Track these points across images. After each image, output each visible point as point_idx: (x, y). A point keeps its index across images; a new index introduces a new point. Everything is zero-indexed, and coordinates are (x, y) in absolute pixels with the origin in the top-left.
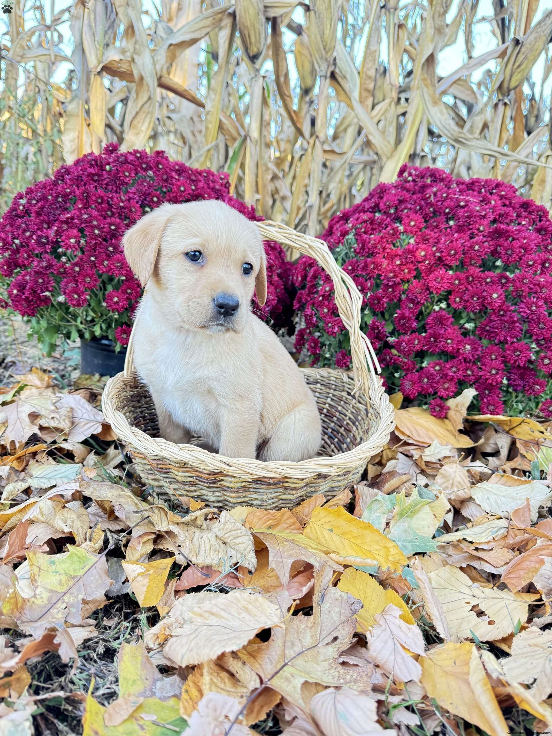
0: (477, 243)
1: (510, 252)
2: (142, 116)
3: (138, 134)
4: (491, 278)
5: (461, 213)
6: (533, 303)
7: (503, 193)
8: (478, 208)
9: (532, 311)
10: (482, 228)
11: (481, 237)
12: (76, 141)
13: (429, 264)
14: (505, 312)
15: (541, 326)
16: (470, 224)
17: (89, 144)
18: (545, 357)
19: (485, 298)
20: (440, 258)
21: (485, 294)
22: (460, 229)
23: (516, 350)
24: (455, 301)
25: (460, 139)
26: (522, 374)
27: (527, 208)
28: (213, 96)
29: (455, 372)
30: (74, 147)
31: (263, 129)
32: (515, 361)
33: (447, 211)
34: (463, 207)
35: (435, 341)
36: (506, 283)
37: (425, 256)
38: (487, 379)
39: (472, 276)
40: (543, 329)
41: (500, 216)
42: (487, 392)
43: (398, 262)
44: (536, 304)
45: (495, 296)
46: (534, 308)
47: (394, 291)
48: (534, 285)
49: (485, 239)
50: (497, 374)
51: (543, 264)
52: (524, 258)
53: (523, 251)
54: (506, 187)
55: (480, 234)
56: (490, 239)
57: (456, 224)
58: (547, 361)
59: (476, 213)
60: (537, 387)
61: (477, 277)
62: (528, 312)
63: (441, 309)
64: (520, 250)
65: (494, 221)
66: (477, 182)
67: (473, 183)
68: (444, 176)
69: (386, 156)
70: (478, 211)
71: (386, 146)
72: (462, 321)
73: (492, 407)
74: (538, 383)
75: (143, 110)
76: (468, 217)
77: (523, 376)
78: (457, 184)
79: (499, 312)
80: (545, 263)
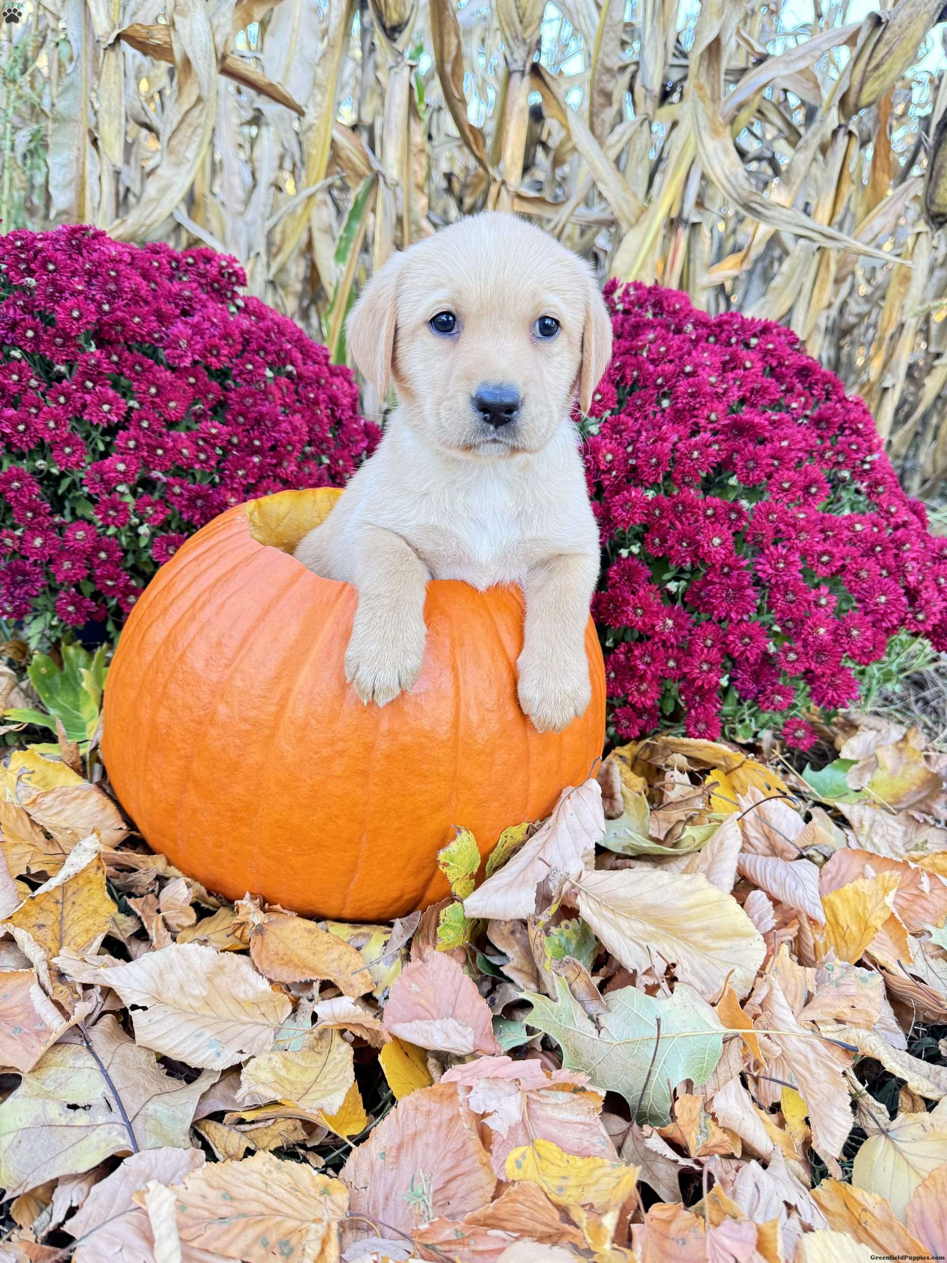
0: (696, 447)
1: (751, 464)
2: (186, 130)
3: (178, 164)
4: (715, 509)
5: (683, 386)
6: (781, 556)
7: (771, 346)
8: (713, 379)
9: (777, 569)
10: (713, 417)
11: (709, 434)
12: (74, 165)
13: (616, 477)
14: (732, 568)
15: (790, 597)
16: (695, 409)
17: (96, 176)
18: (791, 649)
19: (698, 545)
20: (634, 468)
21: (700, 537)
22: (678, 415)
23: (743, 635)
24: (653, 544)
25: (754, 205)
26: (755, 673)
27: (807, 376)
28: (319, 98)
29: (648, 664)
30: (69, 177)
31: (412, 158)
32: (742, 653)
33: (660, 381)
34: (688, 375)
35: (615, 610)
36: (737, 520)
37: (611, 462)
38: (695, 679)
39: (683, 503)
40: (792, 602)
41: (752, 393)
44: (785, 558)
45: (717, 541)
46: (781, 566)
48: (787, 525)
49: (714, 438)
50: (710, 670)
51: (806, 489)
52: (776, 476)
53: (776, 463)
54: (779, 334)
55: (710, 426)
56: (722, 437)
57: (672, 406)
58: (792, 656)
59: (708, 389)
60: (779, 698)
61: (690, 506)
62: (770, 571)
63: (631, 553)
64: (770, 461)
65: (743, 401)
66: (727, 322)
67: (720, 324)
68: (677, 306)
69: (628, 221)
70: (712, 385)
71: (628, 202)
72: (666, 576)
73: (702, 726)
74: (780, 692)
75: (187, 120)
76: (693, 395)
77: (756, 677)
78: (695, 325)
79: (722, 568)
80: (810, 486)
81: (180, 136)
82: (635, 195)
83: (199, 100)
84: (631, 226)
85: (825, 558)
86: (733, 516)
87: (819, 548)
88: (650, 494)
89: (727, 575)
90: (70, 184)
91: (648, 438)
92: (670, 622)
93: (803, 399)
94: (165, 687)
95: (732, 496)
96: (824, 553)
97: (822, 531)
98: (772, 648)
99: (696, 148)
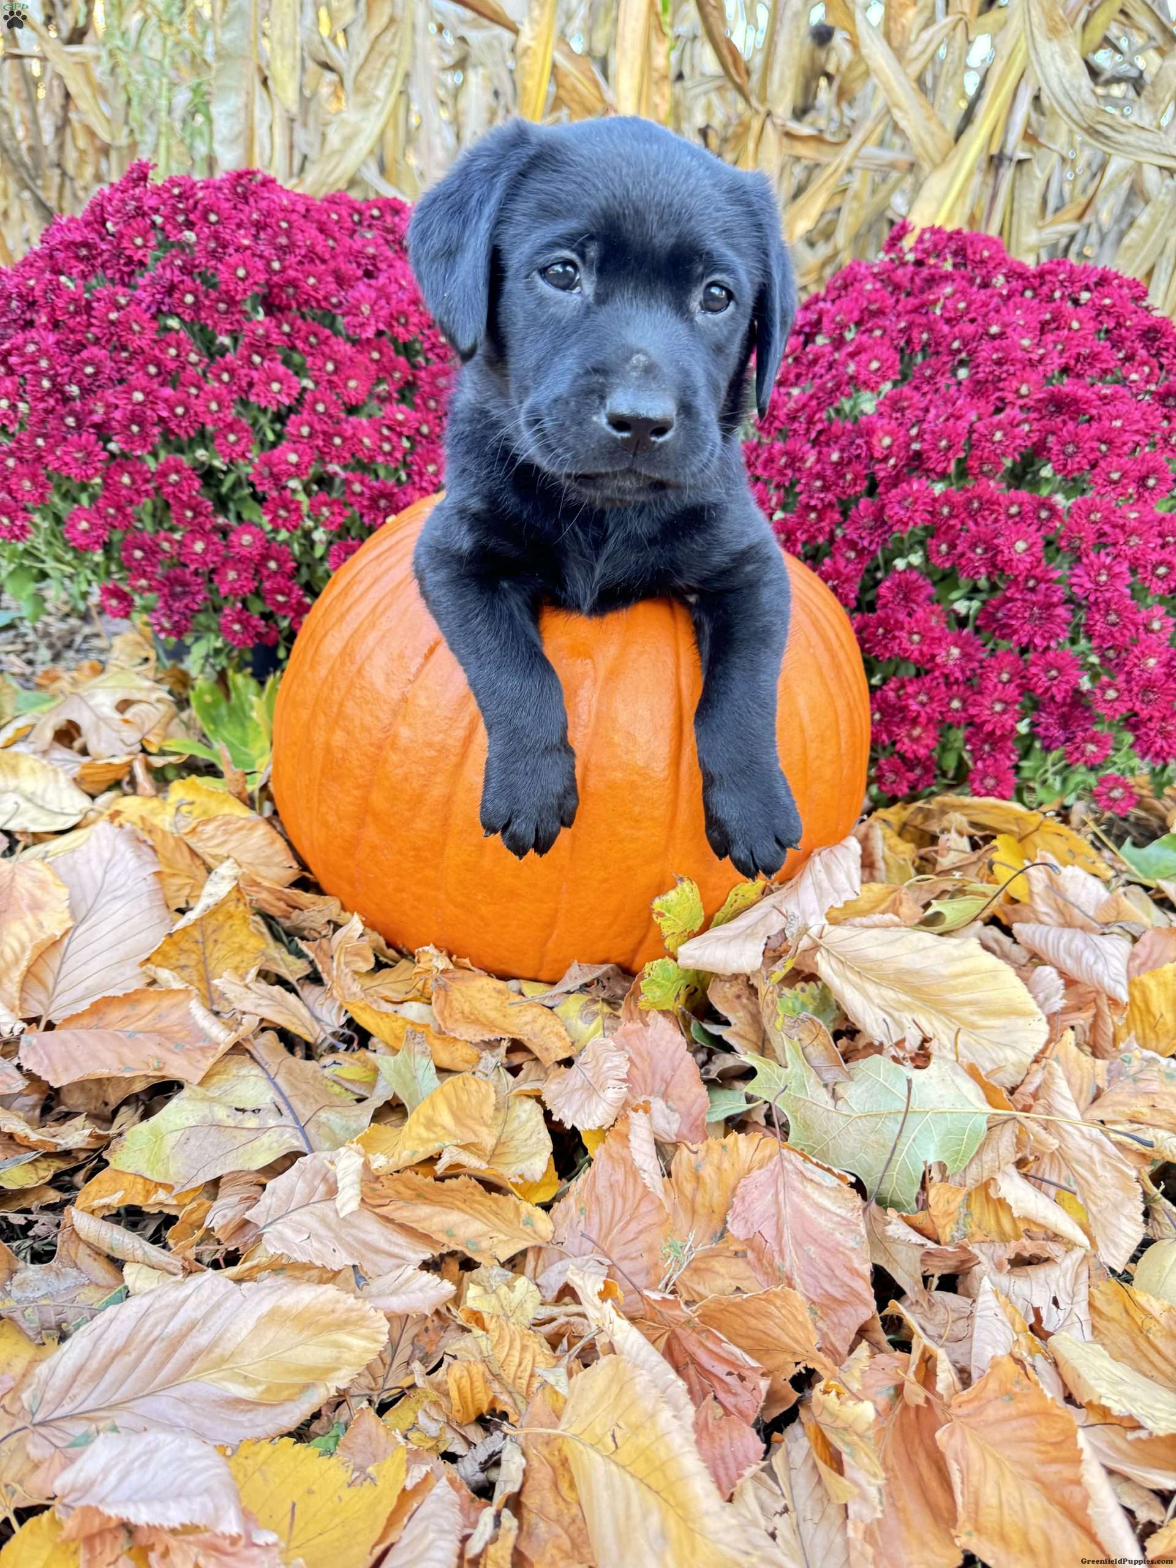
0: (999, 426)
1: (1070, 449)
2: (376, 62)
3: (366, 105)
4: (1021, 505)
5: (987, 352)
6: (1104, 566)
7: (1107, 301)
8: (1026, 342)
9: (1097, 583)
10: (1024, 390)
11: (1017, 411)
12: (242, 115)
13: (895, 466)
14: (1039, 581)
15: (1113, 618)
16: (1000, 380)
17: (266, 126)
18: (1110, 685)
19: (997, 551)
20: (918, 454)
21: (1000, 541)
22: (979, 389)
23: (1050, 666)
24: (938, 552)
26: (1063, 716)
27: (1154, 340)
28: (536, 13)
29: (923, 704)
30: (237, 128)
31: (653, 88)
32: (1048, 689)
33: (956, 345)
34: (994, 337)
35: (884, 636)
36: (1049, 519)
37: (889, 447)
38: (984, 723)
39: (979, 498)
40: (1114, 625)
41: (1077, 360)
42: (987, 748)
43: (835, 457)
44: (1109, 568)
45: (1021, 546)
46: (1103, 578)
47: (820, 518)
48: (1114, 526)
49: (1024, 416)
50: (1004, 712)
51: (1141, 481)
52: (1102, 464)
53: (1104, 448)
54: (1120, 286)
55: (1020, 402)
56: (1035, 415)
57: (971, 377)
58: (1111, 694)
59: (1019, 354)
60: (1091, 748)
61: (990, 504)
62: (1089, 585)
63: (910, 566)
64: (1095, 444)
65: (1065, 370)
66: (1051, 272)
67: (1041, 275)
68: (986, 254)
69: (932, 160)
70: (1025, 350)
71: (932, 135)
72: (954, 595)
73: (990, 782)
74: (1094, 739)
75: (378, 48)
76: (999, 363)
77: (1065, 722)
78: (1006, 276)
79: (1026, 580)
80: (1147, 477)
81: (368, 70)
82: (942, 126)
83: (392, 20)
84: (935, 166)
85: (1162, 570)
86: (1044, 514)
87: (1155, 557)
88: (939, 488)
89: (1033, 590)
90: (237, 137)
91: (938, 416)
92: (955, 652)
93: (1147, 369)
94: (341, 704)
95: (1045, 492)
96: (1161, 563)
97: (1161, 535)
98: (1085, 684)
99: (1028, 56)
